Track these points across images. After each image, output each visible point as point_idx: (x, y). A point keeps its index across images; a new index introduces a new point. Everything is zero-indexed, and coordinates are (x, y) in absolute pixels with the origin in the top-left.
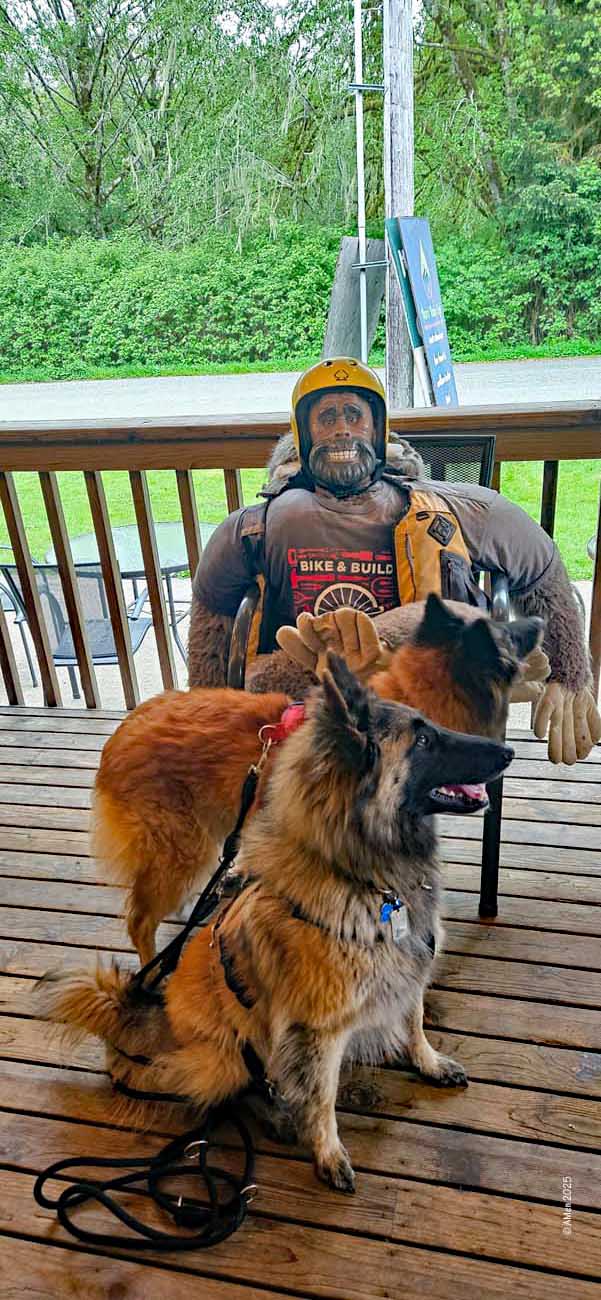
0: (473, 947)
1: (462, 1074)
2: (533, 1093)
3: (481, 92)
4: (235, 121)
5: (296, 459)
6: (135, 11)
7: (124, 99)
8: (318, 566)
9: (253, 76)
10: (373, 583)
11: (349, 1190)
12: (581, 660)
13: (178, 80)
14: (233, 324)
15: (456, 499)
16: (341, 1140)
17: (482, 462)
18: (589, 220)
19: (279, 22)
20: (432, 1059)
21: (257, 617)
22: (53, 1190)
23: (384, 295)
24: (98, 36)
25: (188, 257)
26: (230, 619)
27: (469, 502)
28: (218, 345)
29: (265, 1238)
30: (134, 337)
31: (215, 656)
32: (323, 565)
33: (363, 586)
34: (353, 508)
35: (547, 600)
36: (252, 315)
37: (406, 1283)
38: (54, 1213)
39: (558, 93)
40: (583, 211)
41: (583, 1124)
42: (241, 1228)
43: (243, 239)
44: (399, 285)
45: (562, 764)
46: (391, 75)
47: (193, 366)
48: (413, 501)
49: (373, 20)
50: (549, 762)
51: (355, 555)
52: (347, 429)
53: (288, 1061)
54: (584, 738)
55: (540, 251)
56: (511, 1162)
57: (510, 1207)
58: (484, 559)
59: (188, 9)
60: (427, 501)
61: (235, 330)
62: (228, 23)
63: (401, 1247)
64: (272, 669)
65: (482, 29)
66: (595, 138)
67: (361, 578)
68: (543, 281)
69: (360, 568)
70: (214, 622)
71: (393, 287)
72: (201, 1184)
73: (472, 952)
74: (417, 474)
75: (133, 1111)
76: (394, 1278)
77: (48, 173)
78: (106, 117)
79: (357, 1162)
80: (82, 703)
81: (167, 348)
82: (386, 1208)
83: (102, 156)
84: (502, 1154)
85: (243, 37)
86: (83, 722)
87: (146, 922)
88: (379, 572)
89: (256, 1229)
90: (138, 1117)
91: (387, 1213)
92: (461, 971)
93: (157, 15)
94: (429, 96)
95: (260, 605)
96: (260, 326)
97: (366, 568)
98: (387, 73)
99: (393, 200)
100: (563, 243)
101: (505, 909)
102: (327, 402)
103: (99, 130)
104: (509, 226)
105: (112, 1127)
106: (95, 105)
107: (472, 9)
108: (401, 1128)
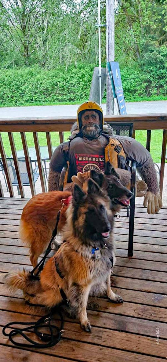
0: (125, 264)
1: (122, 300)
2: (141, 305)
3: (134, 27)
4: (66, 35)
5: (78, 129)
6: (38, 4)
7: (35, 28)
8: (84, 159)
9: (70, 22)
10: (99, 164)
11: (90, 332)
12: (157, 185)
13: (50, 23)
14: (64, 91)
15: (122, 141)
16: (88, 318)
17: (130, 130)
18: (164, 63)
19: (78, 7)
20: (113, 295)
21: (67, 173)
22: (8, 331)
23: (106, 83)
24: (28, 11)
25: (52, 73)
26: (59, 173)
27: (126, 141)
28: (60, 97)
29: (66, 345)
30: (37, 95)
31: (55, 183)
32: (85, 159)
33: (96, 164)
34: (93, 143)
35: (147, 168)
36: (70, 89)
37: (104, 357)
38: (8, 337)
39: (155, 27)
40: (162, 60)
41: (155, 314)
42: (59, 342)
43: (67, 67)
44: (110, 81)
45: (151, 214)
46: (108, 22)
47: (53, 103)
48: (110, 141)
49: (104, 7)
50: (148, 214)
51: (94, 156)
52: (92, 121)
53: (74, 295)
54: (157, 207)
55: (150, 71)
56: (134, 324)
57: (134, 336)
58: (130, 157)
59: (53, 3)
60: (114, 141)
61: (65, 93)
62: (64, 7)
63: (104, 347)
64: (71, 187)
65: (135, 9)
66: (165, 40)
67: (95, 162)
68: (151, 80)
69: (95, 159)
70: (55, 174)
71: (108, 81)
72: (49, 330)
73: (125, 266)
74: (111, 133)
75: (31, 309)
76: (101, 356)
77: (14, 49)
78: (30, 33)
79: (92, 324)
80: (20, 196)
81: (46, 98)
82: (100, 336)
83: (29, 44)
84: (132, 322)
85: (68, 11)
86: (20, 202)
87: (35, 257)
88: (101, 160)
89: (63, 342)
90: (32, 311)
91: (100, 338)
92: (123, 271)
93: (44, 5)
94: (120, 28)
95: (68, 169)
96: (72, 92)
97: (97, 160)
98: (107, 21)
99: (108, 57)
100: (156, 69)
101: (135, 254)
102: (86, 113)
103: (28, 37)
104: (141, 64)
105: (24, 314)
106: (27, 30)
107: (132, 4)
108: (104, 315)
